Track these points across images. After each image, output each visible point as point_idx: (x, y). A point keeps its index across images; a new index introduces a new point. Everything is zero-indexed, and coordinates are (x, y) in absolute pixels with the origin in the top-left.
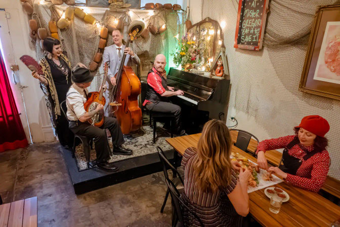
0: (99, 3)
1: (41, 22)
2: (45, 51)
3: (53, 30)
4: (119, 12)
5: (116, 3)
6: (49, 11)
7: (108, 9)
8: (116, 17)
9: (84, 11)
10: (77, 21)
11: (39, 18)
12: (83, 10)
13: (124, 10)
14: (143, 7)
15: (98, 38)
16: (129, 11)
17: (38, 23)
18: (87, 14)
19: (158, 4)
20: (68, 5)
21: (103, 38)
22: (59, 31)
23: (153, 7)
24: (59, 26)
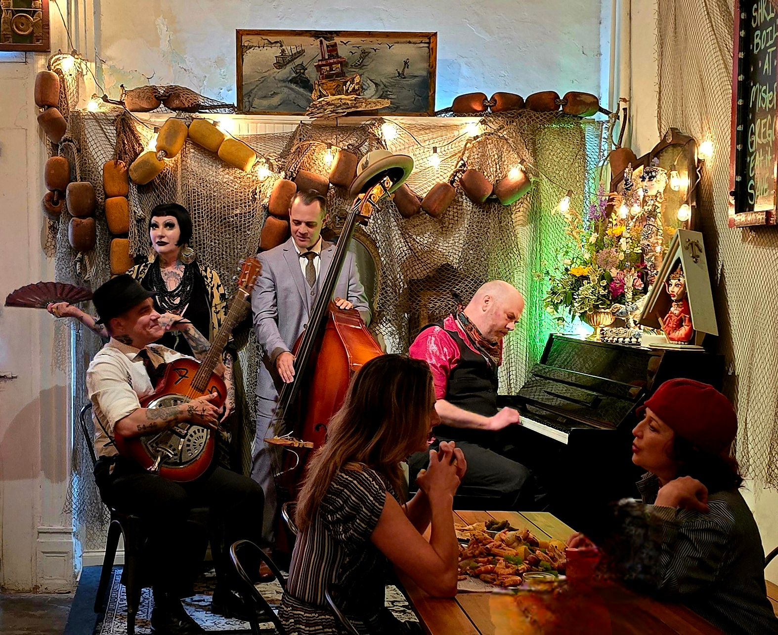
0: (283, 103)
1: (81, 166)
2: (79, 255)
3: (112, 188)
4: (346, 130)
5: (330, 98)
6: (111, 130)
7: (306, 119)
8: (330, 146)
9: (221, 128)
10: (194, 162)
11: (79, 150)
12: (215, 123)
13: (364, 121)
14: (446, 111)
15: (260, 213)
16: (382, 121)
17: (72, 168)
18: (228, 137)
19: (501, 94)
20: (174, 110)
21: (275, 216)
22: (134, 190)
23: (477, 107)
24: (134, 176)
